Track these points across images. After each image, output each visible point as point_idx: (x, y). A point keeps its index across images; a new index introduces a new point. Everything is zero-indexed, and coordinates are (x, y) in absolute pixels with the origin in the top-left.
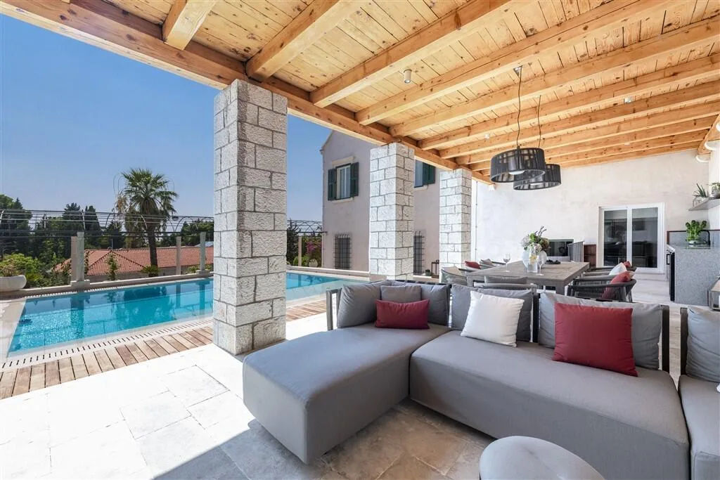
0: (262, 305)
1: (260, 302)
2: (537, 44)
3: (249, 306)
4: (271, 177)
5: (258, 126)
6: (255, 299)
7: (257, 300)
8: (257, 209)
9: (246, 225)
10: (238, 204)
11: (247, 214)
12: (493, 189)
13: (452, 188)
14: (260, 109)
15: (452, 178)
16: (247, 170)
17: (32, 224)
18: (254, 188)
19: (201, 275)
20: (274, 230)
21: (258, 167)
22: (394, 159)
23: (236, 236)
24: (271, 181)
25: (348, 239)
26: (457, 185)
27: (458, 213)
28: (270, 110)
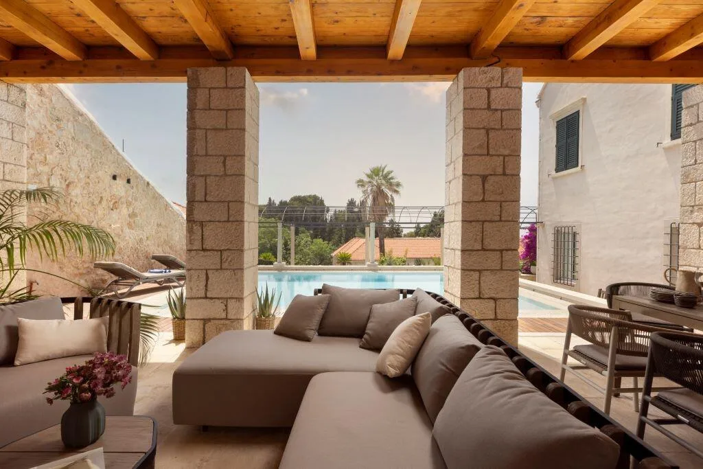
0: (214, 302)
1: (211, 298)
3: (200, 301)
4: (224, 162)
5: (210, 109)
6: (206, 295)
7: (209, 296)
8: (209, 198)
9: (195, 216)
11: (196, 205)
14: (212, 90)
16: (198, 158)
17: (329, 216)
18: (206, 176)
20: (228, 221)
21: (210, 153)
24: (225, 166)
28: (223, 88)
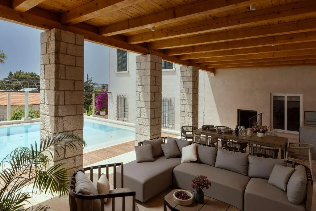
1: (68, 158)
2: (218, 23)
4: (74, 84)
5: (67, 54)
6: (65, 157)
7: (66, 157)
8: (66, 103)
9: (60, 113)
10: (55, 101)
11: (60, 107)
12: (213, 75)
13: (187, 77)
14: (68, 44)
15: (187, 71)
16: (60, 81)
18: (64, 91)
19: (25, 121)
20: (76, 115)
21: (67, 78)
22: (149, 64)
23: (54, 119)
24: (74, 86)
25: (125, 99)
26: (189, 76)
27: (190, 93)
28: (74, 44)
